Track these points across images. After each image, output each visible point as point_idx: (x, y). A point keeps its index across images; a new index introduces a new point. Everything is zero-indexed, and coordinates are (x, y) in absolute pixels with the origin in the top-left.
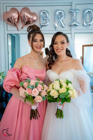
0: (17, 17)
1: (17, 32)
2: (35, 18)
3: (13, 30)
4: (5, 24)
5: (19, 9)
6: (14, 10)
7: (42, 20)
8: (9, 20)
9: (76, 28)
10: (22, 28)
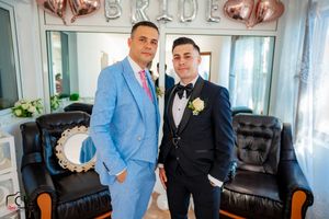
1: (64, 28)
2: (95, 4)
3: (55, 23)
4: (42, 12)
10: (73, 21)
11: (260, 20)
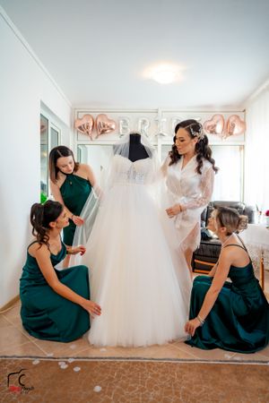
0: (91, 124)
2: (113, 127)
3: (84, 139)
4: (76, 132)
5: (95, 115)
6: (88, 116)
7: (121, 128)
8: (80, 128)
9: (164, 138)
10: (97, 138)
11: (231, 134)
